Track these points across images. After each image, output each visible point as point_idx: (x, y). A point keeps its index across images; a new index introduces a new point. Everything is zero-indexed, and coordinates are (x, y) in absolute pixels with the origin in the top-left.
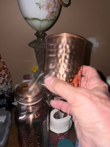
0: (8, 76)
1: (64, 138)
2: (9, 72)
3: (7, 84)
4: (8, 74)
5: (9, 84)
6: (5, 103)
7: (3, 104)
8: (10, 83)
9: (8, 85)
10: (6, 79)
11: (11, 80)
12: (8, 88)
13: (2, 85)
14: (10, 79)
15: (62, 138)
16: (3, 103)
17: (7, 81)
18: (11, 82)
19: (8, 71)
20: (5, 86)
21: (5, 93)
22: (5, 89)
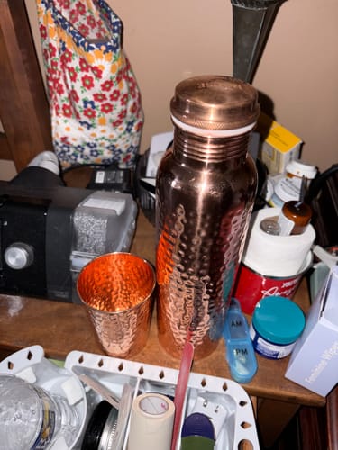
0: (135, 104)
1: (278, 294)
2: (139, 94)
3: (128, 130)
4: (136, 100)
5: (134, 130)
6: (120, 181)
7: (113, 182)
8: (138, 131)
9: (132, 134)
10: (129, 113)
11: (140, 119)
12: (129, 143)
13: (117, 130)
14: (138, 116)
15: (272, 292)
16: (114, 179)
17: (131, 120)
18: (141, 125)
19: (137, 90)
20: (124, 133)
21: (119, 158)
22: (122, 145)
